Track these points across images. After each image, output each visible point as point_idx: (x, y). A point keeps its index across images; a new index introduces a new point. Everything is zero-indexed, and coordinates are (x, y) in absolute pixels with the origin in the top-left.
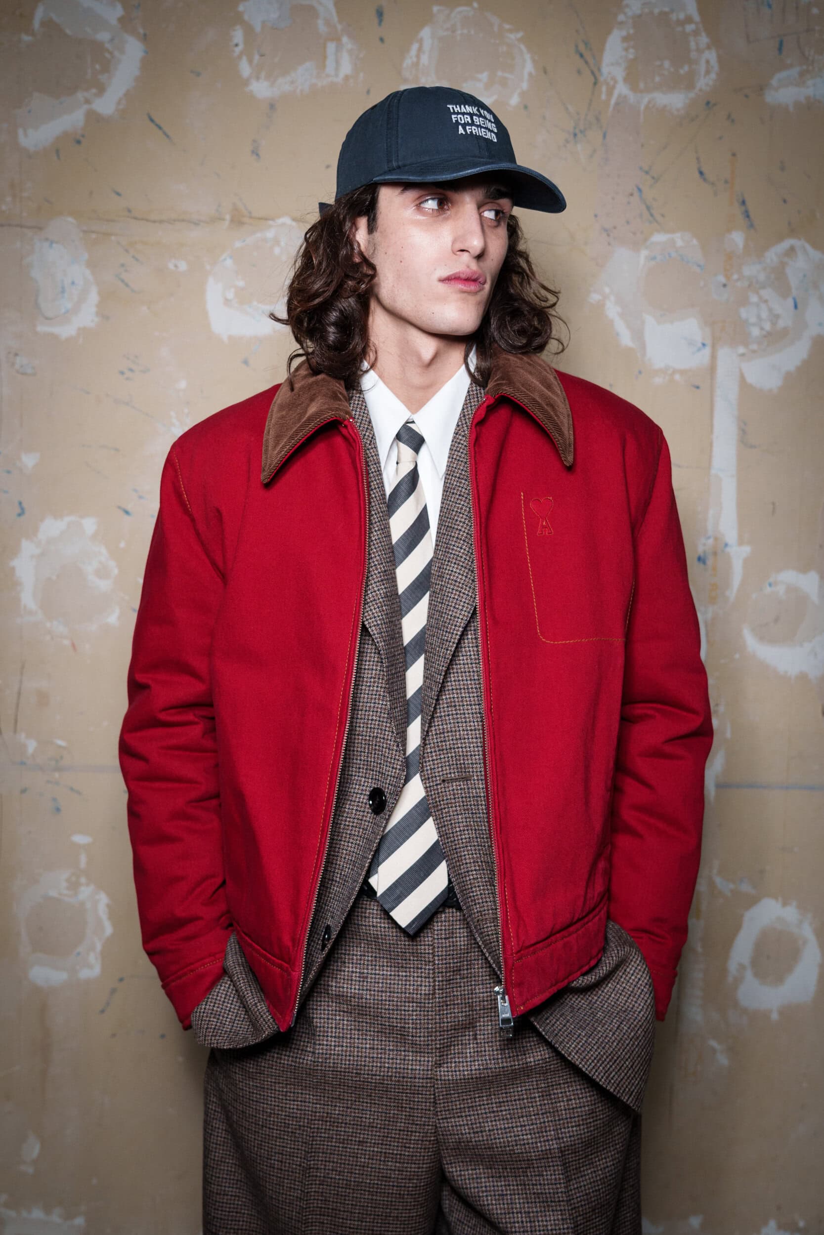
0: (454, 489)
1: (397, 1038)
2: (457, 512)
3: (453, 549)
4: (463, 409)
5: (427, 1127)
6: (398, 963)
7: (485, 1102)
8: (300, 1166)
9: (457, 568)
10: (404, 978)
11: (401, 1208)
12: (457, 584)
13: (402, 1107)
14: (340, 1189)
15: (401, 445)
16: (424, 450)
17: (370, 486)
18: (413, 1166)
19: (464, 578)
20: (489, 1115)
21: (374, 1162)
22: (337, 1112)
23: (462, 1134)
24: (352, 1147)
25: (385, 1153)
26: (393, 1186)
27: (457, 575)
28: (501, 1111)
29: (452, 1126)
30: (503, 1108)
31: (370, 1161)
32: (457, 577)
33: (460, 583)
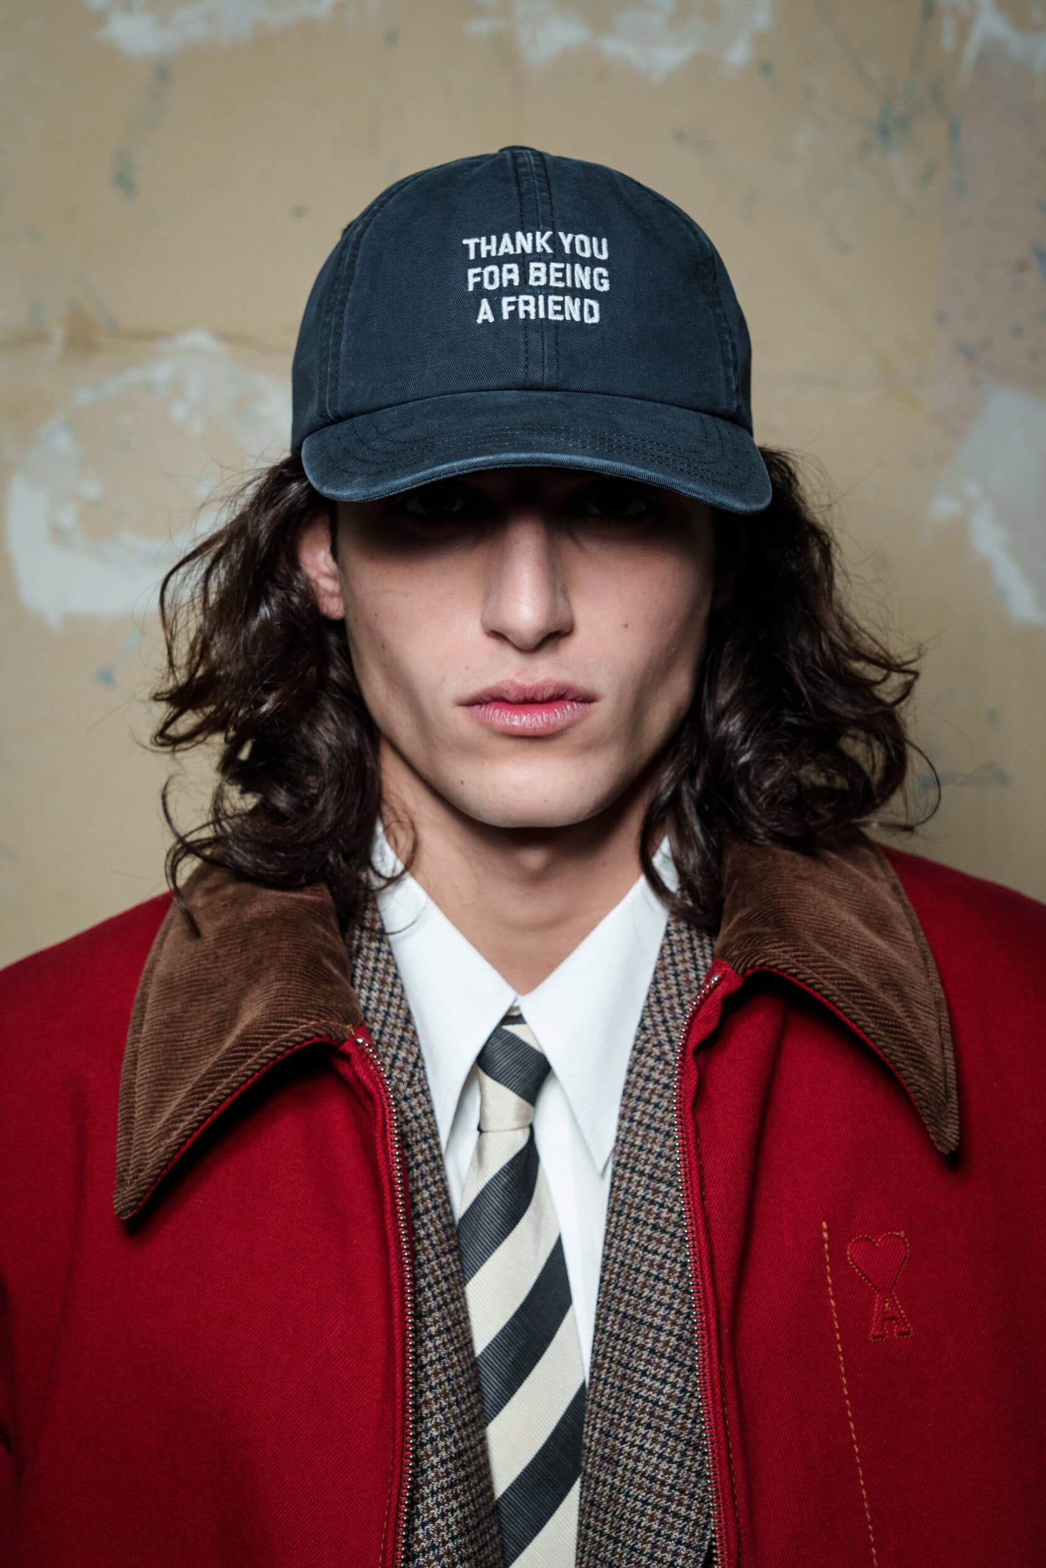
0: (639, 1209)
2: (648, 1274)
3: (641, 1385)
4: (655, 982)
9: (654, 1440)
12: (657, 1487)
15: (488, 1082)
16: (550, 1097)
17: (414, 1205)
19: (674, 1469)
27: (654, 1460)
32: (657, 1467)
33: (663, 1484)
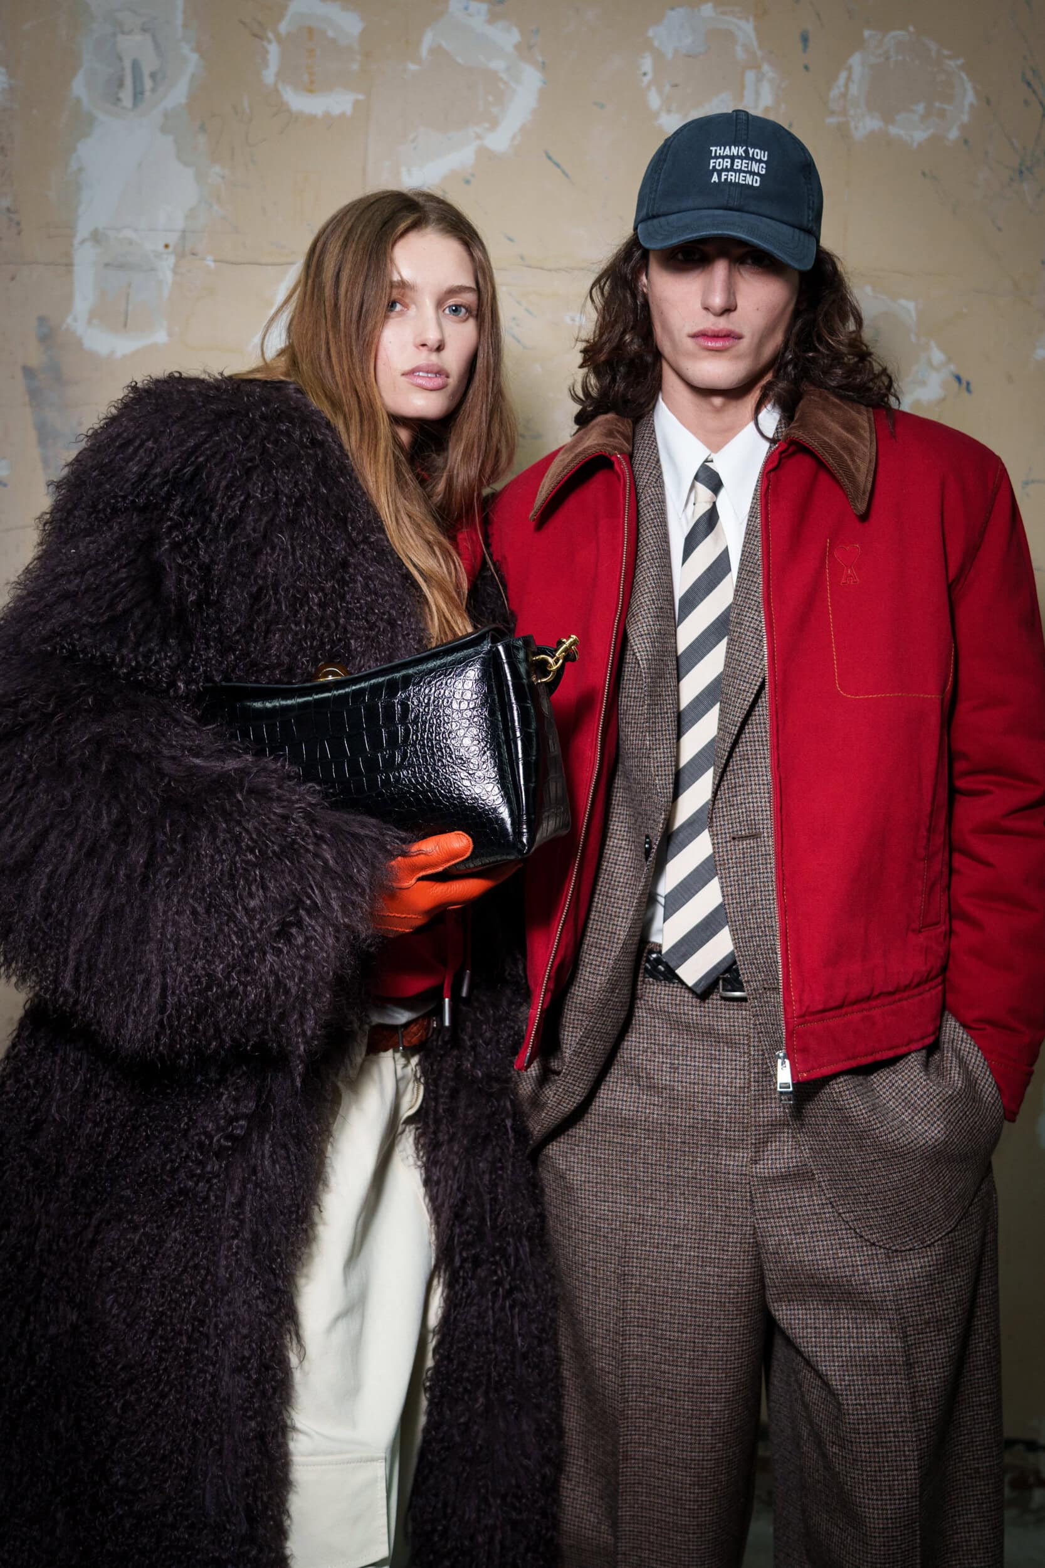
1: (710, 1133)
3: (754, 596)
5: (744, 1228)
6: (711, 1054)
7: (807, 1204)
8: (615, 1272)
10: (717, 1071)
11: (722, 1317)
13: (717, 1206)
14: (657, 1298)
15: (698, 485)
16: (723, 491)
18: (733, 1271)
20: (811, 1217)
21: (691, 1267)
22: (650, 1214)
23: (782, 1235)
24: (667, 1251)
25: (702, 1257)
26: (713, 1293)
28: (824, 1213)
29: (772, 1227)
30: (826, 1210)
31: (687, 1266)
